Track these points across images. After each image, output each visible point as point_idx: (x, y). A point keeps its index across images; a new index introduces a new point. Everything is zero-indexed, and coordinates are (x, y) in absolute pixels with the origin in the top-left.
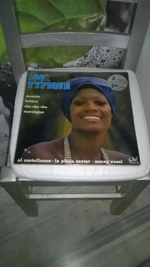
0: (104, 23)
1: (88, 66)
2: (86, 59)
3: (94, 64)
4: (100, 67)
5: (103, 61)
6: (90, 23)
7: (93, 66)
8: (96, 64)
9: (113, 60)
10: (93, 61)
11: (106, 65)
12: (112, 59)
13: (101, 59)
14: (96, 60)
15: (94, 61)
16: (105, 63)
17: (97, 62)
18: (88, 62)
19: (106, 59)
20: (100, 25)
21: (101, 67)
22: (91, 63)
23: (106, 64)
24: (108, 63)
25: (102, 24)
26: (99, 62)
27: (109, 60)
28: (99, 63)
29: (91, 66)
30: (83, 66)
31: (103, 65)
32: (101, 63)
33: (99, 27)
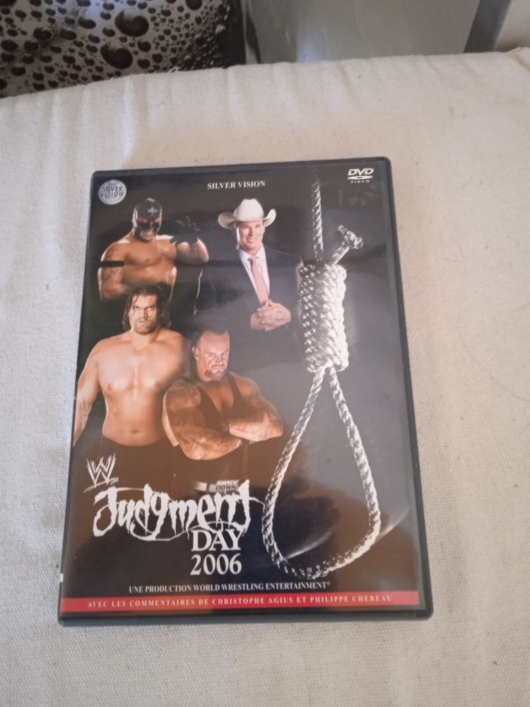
1: (57, 59)
2: (12, 15)
3: (93, 50)
4: (134, 63)
5: (132, 26)
7: (89, 56)
8: (99, 46)
9: (187, 10)
10: (69, 29)
11: (163, 44)
12: (181, 9)
13: (114, 14)
14: (91, 24)
15: (82, 33)
16: (150, 36)
17: (97, 32)
18: (38, 33)
19: (147, 16)
21: (144, 65)
22: (66, 45)
23: (162, 38)
24: (167, 32)
26: (109, 33)
27: (167, 13)
28: (115, 43)
29: (79, 61)
30: (14, 54)
31: (144, 47)
32: (123, 40)
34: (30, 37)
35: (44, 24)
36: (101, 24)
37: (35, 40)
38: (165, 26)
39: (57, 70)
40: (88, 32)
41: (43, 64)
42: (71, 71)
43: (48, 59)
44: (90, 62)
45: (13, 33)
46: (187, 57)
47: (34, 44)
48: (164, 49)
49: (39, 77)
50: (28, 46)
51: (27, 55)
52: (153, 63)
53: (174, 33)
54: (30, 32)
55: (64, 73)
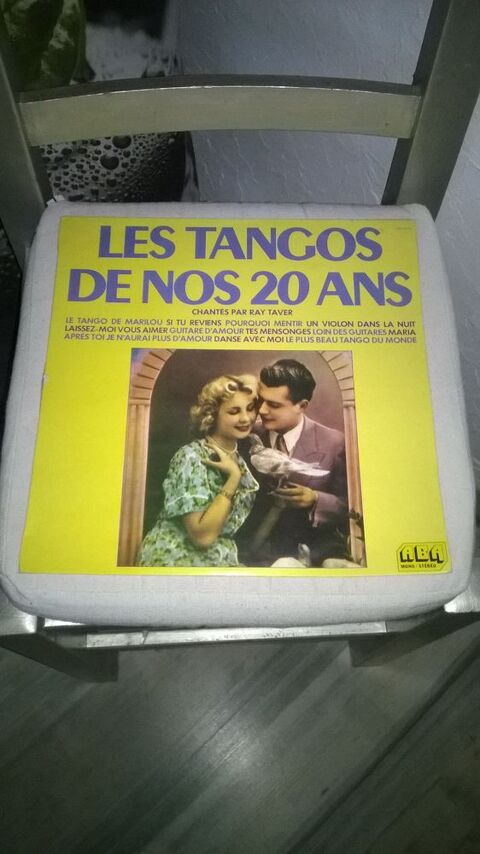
0: (74, 7)
1: (72, 167)
3: (96, 159)
4: (120, 164)
5: (122, 142)
6: (23, 15)
7: (92, 163)
8: (100, 156)
10: (84, 147)
11: (137, 152)
13: (112, 136)
14: (98, 143)
15: (91, 149)
16: (130, 149)
17: (100, 148)
18: (66, 152)
19: (132, 135)
20: (62, 16)
22: (79, 158)
23: (137, 148)
24: (141, 144)
25: (67, 10)
26: (107, 147)
28: (110, 154)
29: (86, 167)
30: (49, 165)
31: (127, 155)
32: (116, 151)
33: (63, 25)
34: (60, 155)
35: (70, 146)
36: (104, 142)
37: (61, 156)
38: (141, 140)
39: (71, 173)
40: (95, 148)
41: (63, 170)
42: (80, 174)
43: (67, 167)
44: (92, 167)
45: (50, 152)
46: (150, 159)
47: (61, 159)
48: (137, 155)
49: (59, 178)
50: (58, 160)
51: (55, 165)
52: (130, 164)
53: (145, 144)
54: (60, 151)
55: (75, 176)
